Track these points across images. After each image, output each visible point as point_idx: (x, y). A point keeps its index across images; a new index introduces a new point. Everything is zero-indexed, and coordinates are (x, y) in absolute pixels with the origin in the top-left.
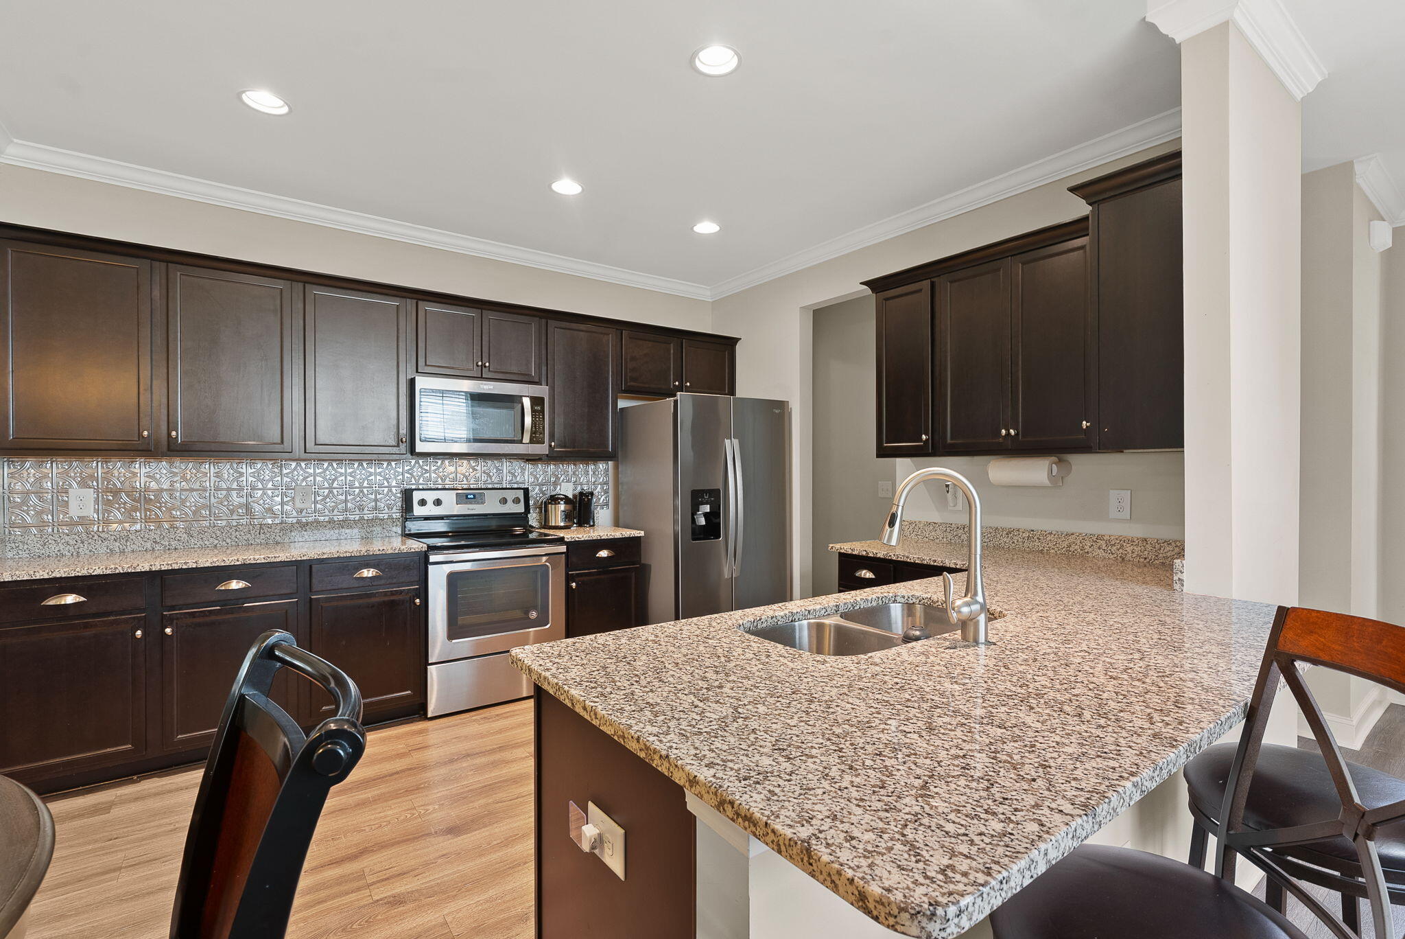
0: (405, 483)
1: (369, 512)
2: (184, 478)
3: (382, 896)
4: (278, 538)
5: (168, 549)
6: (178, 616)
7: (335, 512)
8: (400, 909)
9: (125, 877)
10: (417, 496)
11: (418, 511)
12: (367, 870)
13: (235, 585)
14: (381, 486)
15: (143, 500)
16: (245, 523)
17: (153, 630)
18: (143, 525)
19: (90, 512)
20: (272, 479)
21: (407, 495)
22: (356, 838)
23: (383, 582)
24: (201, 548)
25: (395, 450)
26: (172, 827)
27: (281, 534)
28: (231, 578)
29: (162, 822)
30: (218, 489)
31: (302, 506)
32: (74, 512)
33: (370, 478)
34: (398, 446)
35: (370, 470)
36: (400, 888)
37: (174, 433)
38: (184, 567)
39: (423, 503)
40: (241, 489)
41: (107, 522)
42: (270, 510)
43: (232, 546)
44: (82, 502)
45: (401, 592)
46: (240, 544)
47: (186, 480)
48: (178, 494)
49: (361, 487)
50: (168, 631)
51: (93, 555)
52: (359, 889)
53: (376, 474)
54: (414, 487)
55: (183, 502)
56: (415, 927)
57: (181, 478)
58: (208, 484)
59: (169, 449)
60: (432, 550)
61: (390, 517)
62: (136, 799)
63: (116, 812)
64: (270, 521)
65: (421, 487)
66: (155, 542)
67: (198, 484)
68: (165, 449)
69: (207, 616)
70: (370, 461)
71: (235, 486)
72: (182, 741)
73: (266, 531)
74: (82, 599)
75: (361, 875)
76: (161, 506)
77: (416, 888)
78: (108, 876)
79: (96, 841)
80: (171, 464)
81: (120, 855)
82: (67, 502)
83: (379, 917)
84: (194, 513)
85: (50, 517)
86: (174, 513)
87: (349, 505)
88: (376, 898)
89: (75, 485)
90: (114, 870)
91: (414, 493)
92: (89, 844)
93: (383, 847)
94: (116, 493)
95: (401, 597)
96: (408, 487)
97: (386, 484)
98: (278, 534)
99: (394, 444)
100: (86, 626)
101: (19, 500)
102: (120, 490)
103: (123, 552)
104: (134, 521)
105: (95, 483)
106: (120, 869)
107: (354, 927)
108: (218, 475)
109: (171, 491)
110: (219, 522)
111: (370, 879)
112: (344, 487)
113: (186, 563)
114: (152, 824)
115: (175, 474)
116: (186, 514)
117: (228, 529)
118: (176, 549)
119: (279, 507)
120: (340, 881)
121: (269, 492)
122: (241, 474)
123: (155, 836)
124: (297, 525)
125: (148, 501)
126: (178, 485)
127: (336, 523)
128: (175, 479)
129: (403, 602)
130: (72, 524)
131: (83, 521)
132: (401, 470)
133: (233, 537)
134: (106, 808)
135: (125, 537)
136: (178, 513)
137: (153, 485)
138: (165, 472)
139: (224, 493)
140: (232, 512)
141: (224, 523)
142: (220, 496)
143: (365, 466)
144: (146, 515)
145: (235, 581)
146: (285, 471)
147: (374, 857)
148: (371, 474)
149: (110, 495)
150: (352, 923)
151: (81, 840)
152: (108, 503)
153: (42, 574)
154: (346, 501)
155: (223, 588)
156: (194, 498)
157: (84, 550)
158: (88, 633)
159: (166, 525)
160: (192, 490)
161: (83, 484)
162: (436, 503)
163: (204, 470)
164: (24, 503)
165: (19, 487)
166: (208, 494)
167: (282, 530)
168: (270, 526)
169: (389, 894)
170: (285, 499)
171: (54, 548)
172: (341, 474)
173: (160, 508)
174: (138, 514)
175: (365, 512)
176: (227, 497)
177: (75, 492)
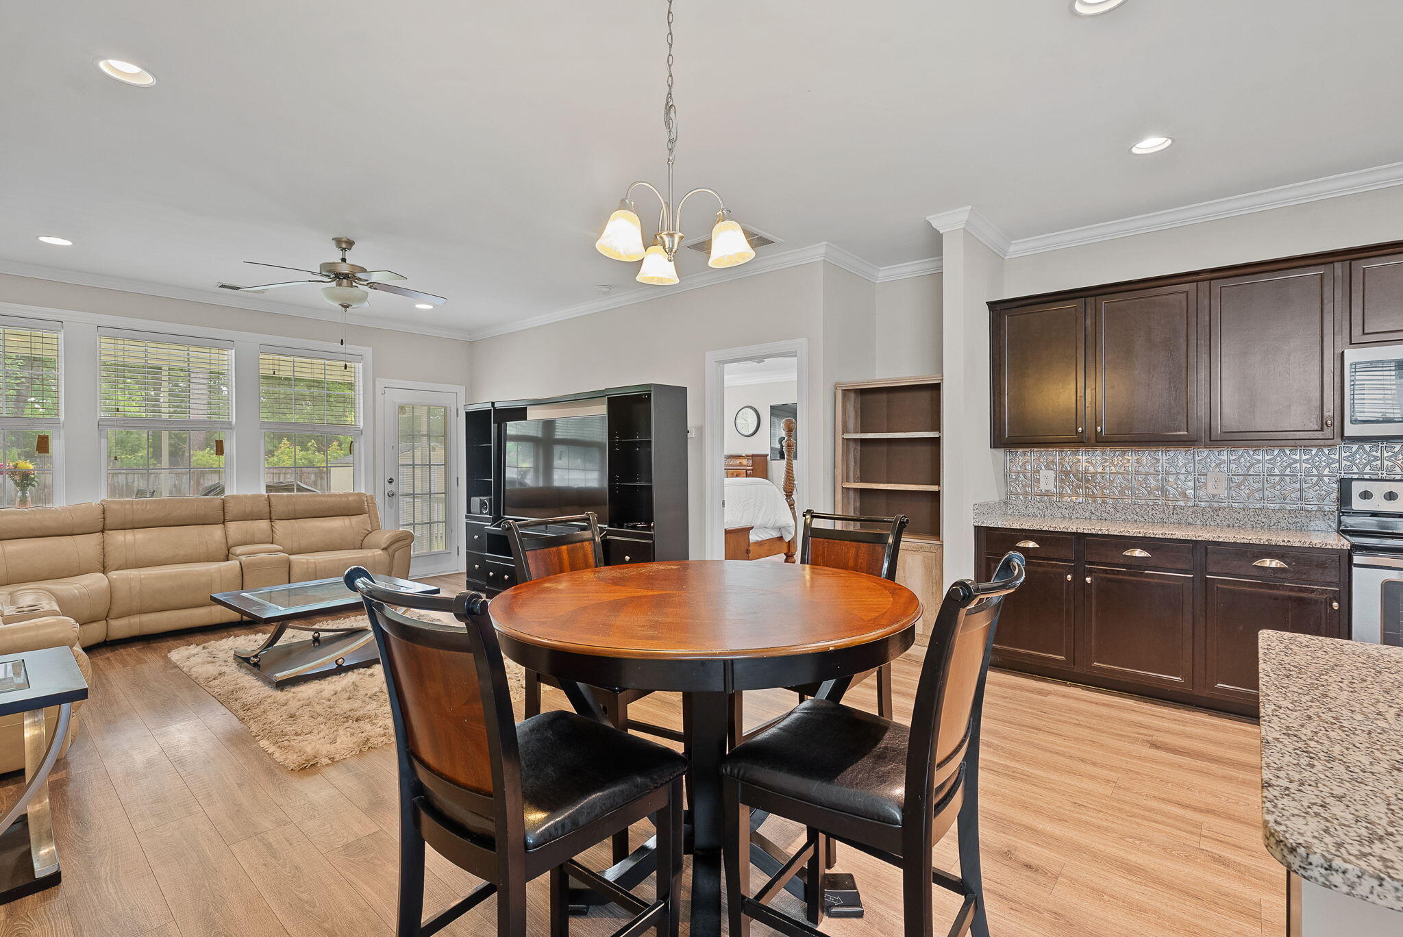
0: (1342, 471)
1: (1292, 502)
2: (1112, 463)
3: (1209, 849)
4: (1190, 520)
5: (1100, 519)
6: (1096, 570)
7: (1251, 500)
8: (1220, 867)
9: (1041, 735)
10: (1357, 488)
11: (1357, 504)
12: (1205, 826)
13: (1138, 553)
14: (1308, 473)
15: (1084, 480)
16: (1160, 503)
17: (1079, 578)
18: (1084, 499)
19: (1051, 487)
20: (1185, 465)
21: (1345, 487)
22: (1210, 799)
23: (1289, 575)
24: (1124, 521)
25: (1319, 435)
26: (1078, 722)
27: (1193, 516)
28: (1135, 547)
29: (1073, 716)
30: (1138, 473)
31: (1215, 492)
32: (1043, 487)
33: (1294, 466)
34: (1322, 430)
35: (1294, 457)
36: (1228, 854)
37: (1099, 428)
38: (1100, 533)
39: (1366, 495)
40: (1157, 473)
41: (1062, 495)
42: (1185, 495)
43: (1149, 522)
44: (1047, 480)
45: (1313, 591)
46: (1156, 521)
47: (1114, 465)
48: (1108, 476)
49: (1282, 475)
50: (1088, 580)
51: (1053, 517)
52: (1191, 833)
53: (1301, 461)
54: (1355, 476)
55: (1112, 482)
56: (1227, 887)
57: (1111, 463)
58: (1130, 469)
59: (1097, 441)
60: (1357, 549)
61: (1320, 510)
62: (1064, 696)
63: (1050, 698)
64: (1182, 504)
65: (1366, 477)
66: (1092, 513)
67: (1123, 468)
68: (1093, 441)
69: (1115, 574)
70: (1294, 448)
71: (1152, 470)
72: (1096, 667)
73: (1179, 512)
74: (1038, 546)
75: (1199, 826)
76: (1096, 485)
77: (1246, 864)
78: (1033, 730)
79: (1034, 709)
80: (1103, 453)
81: (1044, 723)
82: (1039, 479)
83: (1199, 861)
84: (1120, 492)
85: (1030, 489)
86: (1105, 491)
87: (1267, 493)
88: (1202, 847)
89: (1043, 468)
90: (1037, 729)
91: (1354, 483)
92: (1030, 708)
93: (1230, 818)
94: (1067, 473)
95: (1313, 596)
96: (1347, 476)
97: (1315, 472)
98: (1189, 517)
99: (1316, 428)
100: (1040, 565)
101: (1014, 477)
102: (1070, 472)
103: (1070, 518)
104: (1077, 495)
105: (1055, 467)
106: (1040, 730)
107: (1174, 852)
108: (1138, 461)
109: (1102, 474)
110: (1139, 501)
111: (1204, 832)
112: (1262, 474)
113: (1101, 530)
114: (1066, 715)
115: (1106, 461)
116: (1114, 493)
117: (1146, 507)
118: (1106, 520)
119: (1192, 491)
120: (1177, 818)
121: (1182, 477)
122: (1158, 460)
123: (1065, 722)
124: (1209, 509)
125: (1087, 481)
126: (1108, 469)
127: (1251, 510)
128: (1106, 464)
129: (1316, 602)
130: (1041, 495)
131: (1048, 493)
132: (1337, 457)
133: (1150, 515)
134: (1046, 693)
135: (1072, 507)
136: (1108, 491)
137: (1091, 469)
138: (1099, 458)
139: (1143, 476)
140: (1150, 493)
141: (1143, 502)
142: (1140, 479)
143: (1288, 452)
144: (1086, 492)
145: (1139, 550)
146: (1197, 458)
147: (1219, 821)
148: (1295, 461)
149: (1064, 476)
150: (1173, 850)
151: (1027, 705)
152: (1062, 481)
153: (1016, 526)
154: (1263, 489)
155: (1129, 554)
156: (1119, 480)
157: (1048, 513)
158: (1040, 569)
159: (1099, 501)
160: (1118, 473)
161: (1048, 468)
162: (1388, 497)
163: (1128, 457)
164: (1017, 479)
165: (1014, 468)
166: (1130, 477)
167: (1193, 512)
168: (1182, 508)
169: (1219, 853)
170: (1198, 484)
171: (1031, 511)
172: (1258, 462)
173: (1095, 487)
174: (1081, 491)
175: (1288, 501)
176: (1146, 479)
177: (1043, 472)
